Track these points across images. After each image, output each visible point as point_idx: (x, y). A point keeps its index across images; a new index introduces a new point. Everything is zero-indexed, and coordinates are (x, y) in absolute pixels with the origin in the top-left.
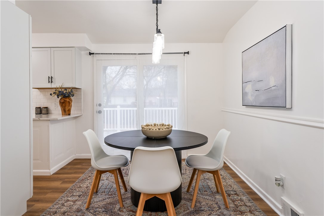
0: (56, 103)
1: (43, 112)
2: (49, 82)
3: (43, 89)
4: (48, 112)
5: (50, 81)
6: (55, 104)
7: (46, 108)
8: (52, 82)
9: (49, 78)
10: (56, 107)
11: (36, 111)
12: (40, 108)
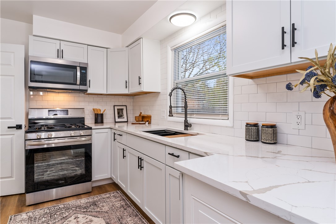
0: (302, 114)
1: (263, 137)
2: (283, 46)
3: (265, 79)
4: (276, 140)
5: (288, 41)
6: (299, 117)
7: (273, 127)
8: (294, 43)
9: (283, 32)
10: (302, 126)
11: (246, 132)
12: (256, 125)
